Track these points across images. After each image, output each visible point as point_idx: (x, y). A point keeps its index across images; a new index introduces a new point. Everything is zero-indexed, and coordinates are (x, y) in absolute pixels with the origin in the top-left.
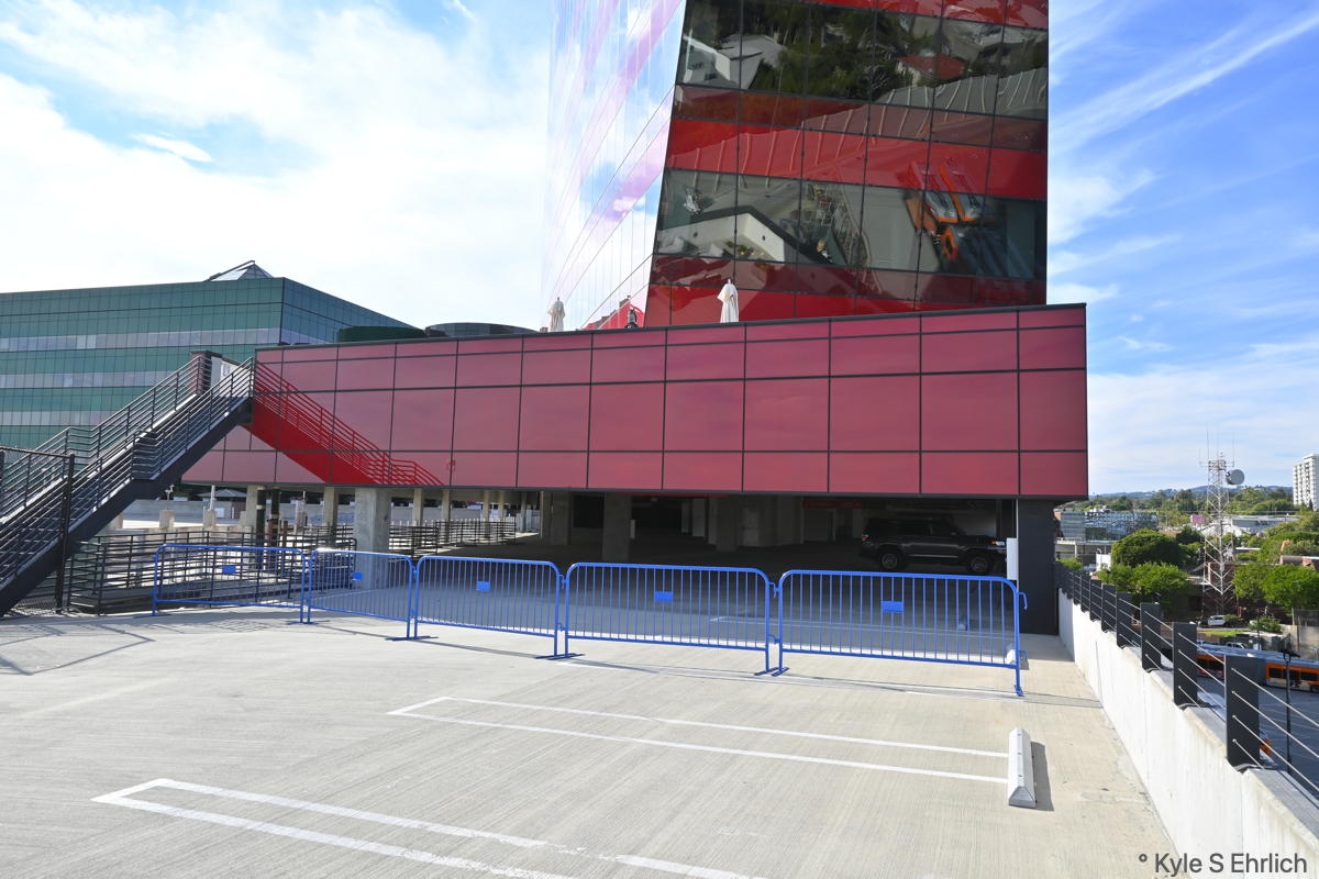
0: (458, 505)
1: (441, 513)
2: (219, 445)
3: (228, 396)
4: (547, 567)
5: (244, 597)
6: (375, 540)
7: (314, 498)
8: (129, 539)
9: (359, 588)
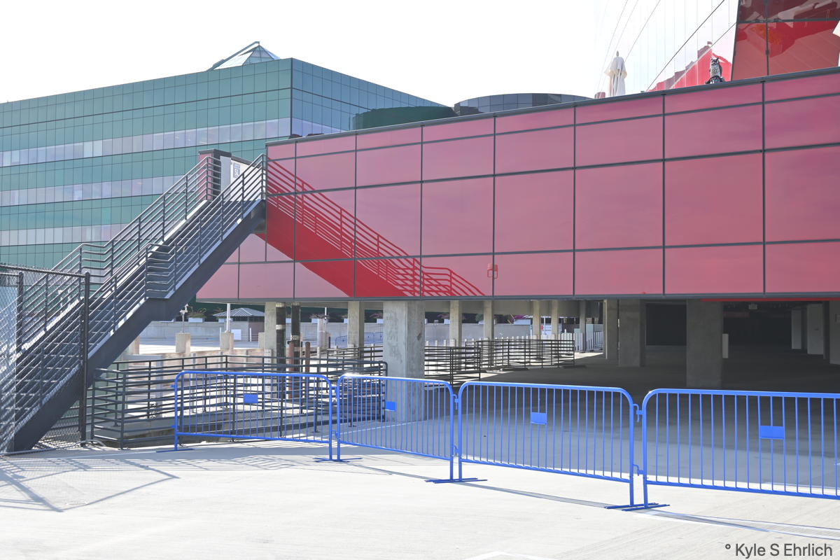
0: (502, 319)
1: (483, 331)
2: (233, 257)
3: (240, 200)
4: (617, 395)
5: (268, 430)
6: (408, 363)
7: (336, 316)
8: (147, 364)
9: (394, 420)
